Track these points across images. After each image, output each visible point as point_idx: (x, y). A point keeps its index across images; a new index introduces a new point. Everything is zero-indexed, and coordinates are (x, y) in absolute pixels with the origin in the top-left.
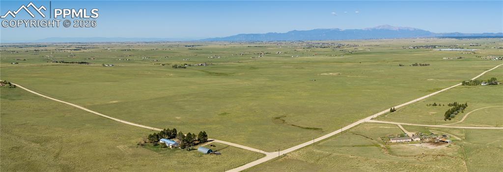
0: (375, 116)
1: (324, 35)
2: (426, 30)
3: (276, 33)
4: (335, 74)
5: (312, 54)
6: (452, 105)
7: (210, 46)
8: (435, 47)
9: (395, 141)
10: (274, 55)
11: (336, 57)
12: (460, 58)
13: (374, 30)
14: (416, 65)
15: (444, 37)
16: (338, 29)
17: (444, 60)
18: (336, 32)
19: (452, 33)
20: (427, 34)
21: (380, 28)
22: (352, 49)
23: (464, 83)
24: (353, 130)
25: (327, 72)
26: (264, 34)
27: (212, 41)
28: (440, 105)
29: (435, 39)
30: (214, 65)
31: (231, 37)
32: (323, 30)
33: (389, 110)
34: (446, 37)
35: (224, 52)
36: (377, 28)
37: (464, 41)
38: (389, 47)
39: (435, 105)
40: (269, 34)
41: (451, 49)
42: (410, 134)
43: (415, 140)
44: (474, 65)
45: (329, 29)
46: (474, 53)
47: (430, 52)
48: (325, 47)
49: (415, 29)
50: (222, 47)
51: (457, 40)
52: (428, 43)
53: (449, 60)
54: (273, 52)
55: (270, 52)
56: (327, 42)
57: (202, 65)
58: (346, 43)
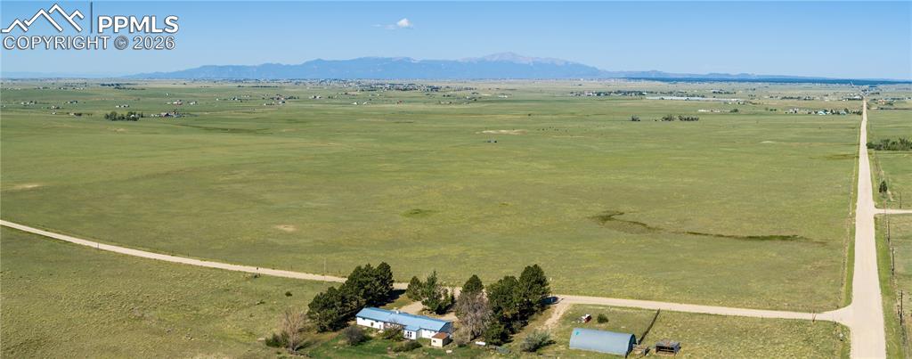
1: (379, 70)
2: (590, 65)
3: (279, 64)
4: (512, 132)
5: (391, 101)
8: (641, 94)
10: (307, 100)
12: (736, 111)
14: (670, 119)
17: (706, 114)
18: (405, 63)
19: (643, 72)
20: (593, 73)
21: (495, 59)
22: (468, 94)
26: (255, 67)
27: (151, 77)
29: (622, 82)
30: (196, 116)
32: (376, 60)
34: (640, 79)
35: (195, 94)
38: (541, 92)
41: (685, 98)
45: (391, 59)
47: (645, 101)
48: (405, 90)
49: (567, 63)
50: (177, 86)
52: (614, 86)
53: (715, 113)
54: (302, 96)
55: (295, 95)
56: (397, 81)
57: (167, 115)
58: (444, 85)
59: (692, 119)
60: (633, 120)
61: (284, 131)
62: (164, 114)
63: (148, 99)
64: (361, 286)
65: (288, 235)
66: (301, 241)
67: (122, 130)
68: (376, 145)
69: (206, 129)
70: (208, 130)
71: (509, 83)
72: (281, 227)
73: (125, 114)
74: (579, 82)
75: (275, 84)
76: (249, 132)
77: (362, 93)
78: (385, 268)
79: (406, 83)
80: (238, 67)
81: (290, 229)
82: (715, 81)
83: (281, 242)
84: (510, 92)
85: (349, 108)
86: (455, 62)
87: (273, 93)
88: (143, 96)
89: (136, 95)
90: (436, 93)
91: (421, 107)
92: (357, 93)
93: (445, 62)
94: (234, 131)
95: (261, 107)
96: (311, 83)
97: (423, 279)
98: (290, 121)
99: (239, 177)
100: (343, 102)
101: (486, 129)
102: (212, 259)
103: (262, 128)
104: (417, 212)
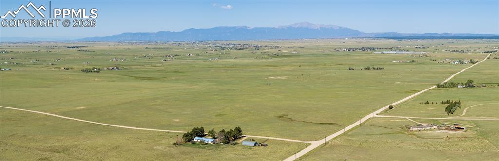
0: (378, 112)
4: (283, 78)
5: (231, 57)
6: (445, 103)
7: (96, 47)
8: (373, 49)
9: (416, 129)
10: (185, 57)
11: (264, 60)
12: (413, 61)
13: (290, 28)
14: (368, 68)
15: (378, 37)
16: (246, 27)
17: (394, 64)
18: (243, 30)
19: (386, 33)
20: (356, 34)
21: (298, 26)
22: (275, 51)
23: (439, 86)
24: (368, 123)
25: (273, 76)
26: (154, 33)
28: (433, 103)
29: (369, 40)
30: (127, 69)
31: (114, 36)
32: (226, 28)
33: (388, 107)
34: (381, 38)
35: (123, 54)
36: (293, 26)
37: (404, 42)
38: (318, 49)
39: (428, 103)
40: (161, 33)
41: (396, 52)
42: (425, 125)
43: (433, 128)
44: (436, 69)
45: (235, 27)
46: (427, 56)
47: (371, 54)
48: (241, 49)
49: (340, 28)
50: (112, 48)
51: (395, 41)
52: (361, 44)
53: (400, 64)
54: (182, 54)
55: (178, 54)
56: (238, 42)
57: (113, 68)
58: (263, 45)
59: (380, 69)
60: (350, 69)
61: (173, 78)
62: (111, 68)
63: (98, 57)
64: (195, 132)
65: (177, 122)
66: (181, 124)
67: (97, 79)
68: (215, 87)
69: (136, 78)
70: (137, 78)
71: (302, 42)
72: (175, 120)
73: (91, 67)
74: (344, 41)
75: (167, 46)
76: (157, 79)
77: (216, 52)
78: (202, 128)
79: (242, 43)
80: (144, 33)
81: (178, 120)
82: (425, 38)
83: (175, 124)
84: (300, 49)
85: (207, 63)
86: (274, 28)
87: (165, 53)
88: (95, 56)
89: (91, 55)
90: (258, 51)
91: (246, 61)
92: (213, 52)
93: (268, 29)
94: (150, 79)
95: (160, 62)
96: (187, 44)
97: (211, 131)
98: (176, 72)
99: (158, 103)
100: (205, 58)
101: (270, 76)
102: (155, 129)
103: (162, 77)
104: (220, 115)
